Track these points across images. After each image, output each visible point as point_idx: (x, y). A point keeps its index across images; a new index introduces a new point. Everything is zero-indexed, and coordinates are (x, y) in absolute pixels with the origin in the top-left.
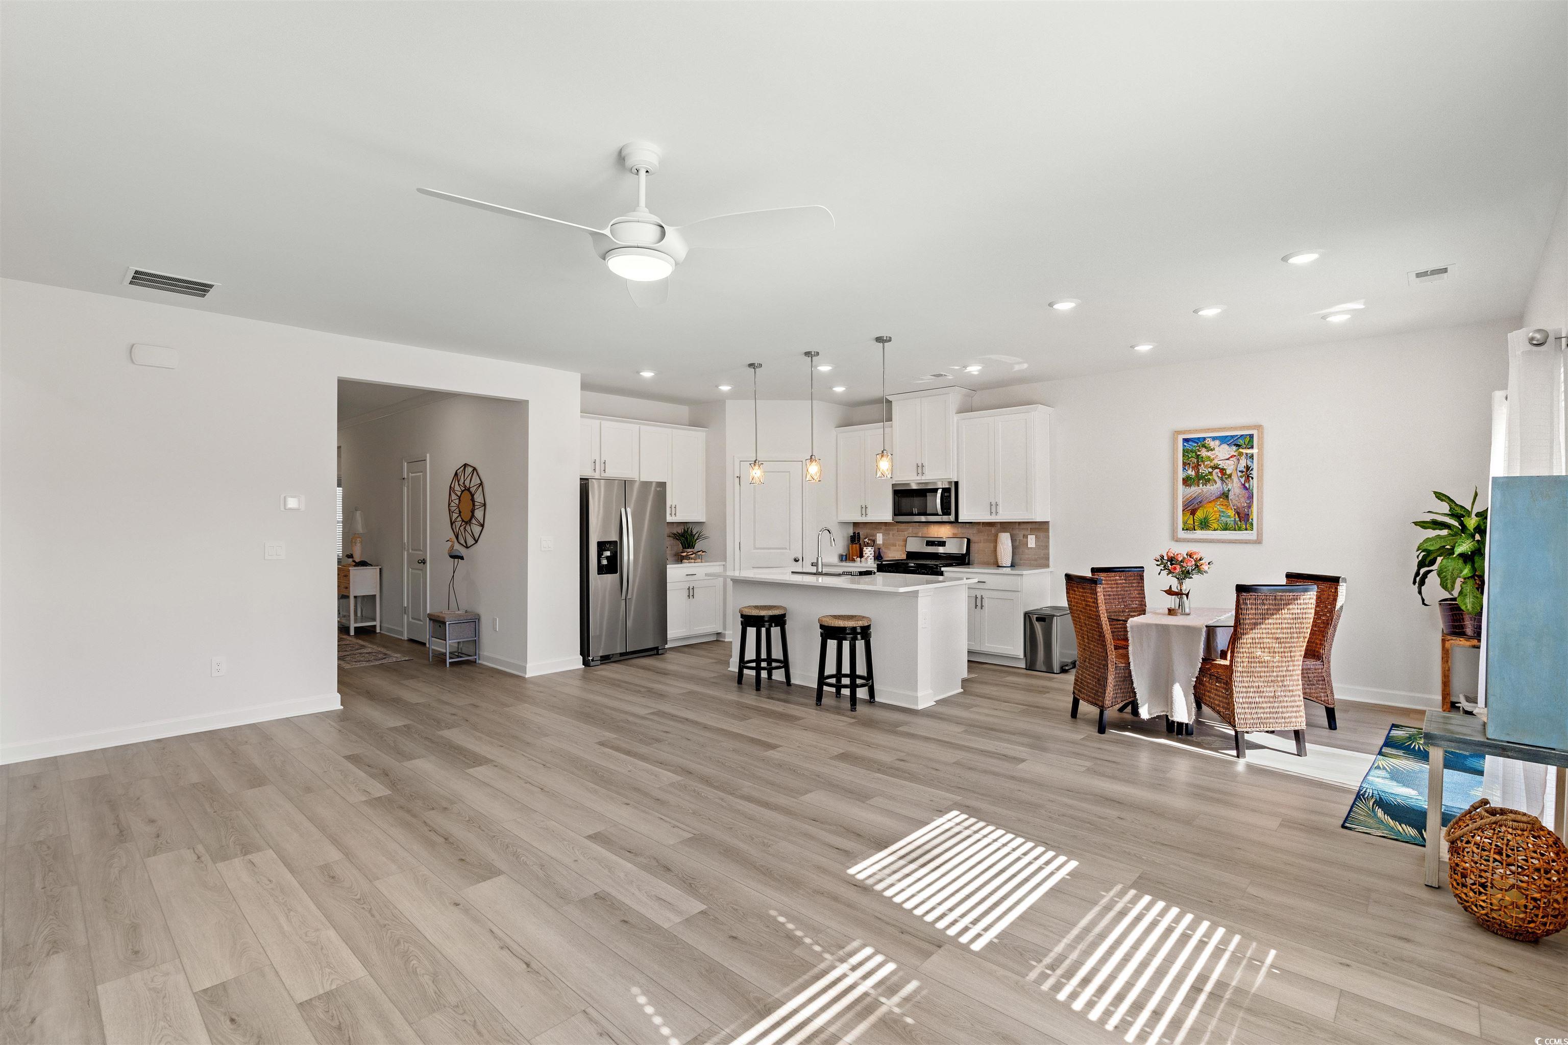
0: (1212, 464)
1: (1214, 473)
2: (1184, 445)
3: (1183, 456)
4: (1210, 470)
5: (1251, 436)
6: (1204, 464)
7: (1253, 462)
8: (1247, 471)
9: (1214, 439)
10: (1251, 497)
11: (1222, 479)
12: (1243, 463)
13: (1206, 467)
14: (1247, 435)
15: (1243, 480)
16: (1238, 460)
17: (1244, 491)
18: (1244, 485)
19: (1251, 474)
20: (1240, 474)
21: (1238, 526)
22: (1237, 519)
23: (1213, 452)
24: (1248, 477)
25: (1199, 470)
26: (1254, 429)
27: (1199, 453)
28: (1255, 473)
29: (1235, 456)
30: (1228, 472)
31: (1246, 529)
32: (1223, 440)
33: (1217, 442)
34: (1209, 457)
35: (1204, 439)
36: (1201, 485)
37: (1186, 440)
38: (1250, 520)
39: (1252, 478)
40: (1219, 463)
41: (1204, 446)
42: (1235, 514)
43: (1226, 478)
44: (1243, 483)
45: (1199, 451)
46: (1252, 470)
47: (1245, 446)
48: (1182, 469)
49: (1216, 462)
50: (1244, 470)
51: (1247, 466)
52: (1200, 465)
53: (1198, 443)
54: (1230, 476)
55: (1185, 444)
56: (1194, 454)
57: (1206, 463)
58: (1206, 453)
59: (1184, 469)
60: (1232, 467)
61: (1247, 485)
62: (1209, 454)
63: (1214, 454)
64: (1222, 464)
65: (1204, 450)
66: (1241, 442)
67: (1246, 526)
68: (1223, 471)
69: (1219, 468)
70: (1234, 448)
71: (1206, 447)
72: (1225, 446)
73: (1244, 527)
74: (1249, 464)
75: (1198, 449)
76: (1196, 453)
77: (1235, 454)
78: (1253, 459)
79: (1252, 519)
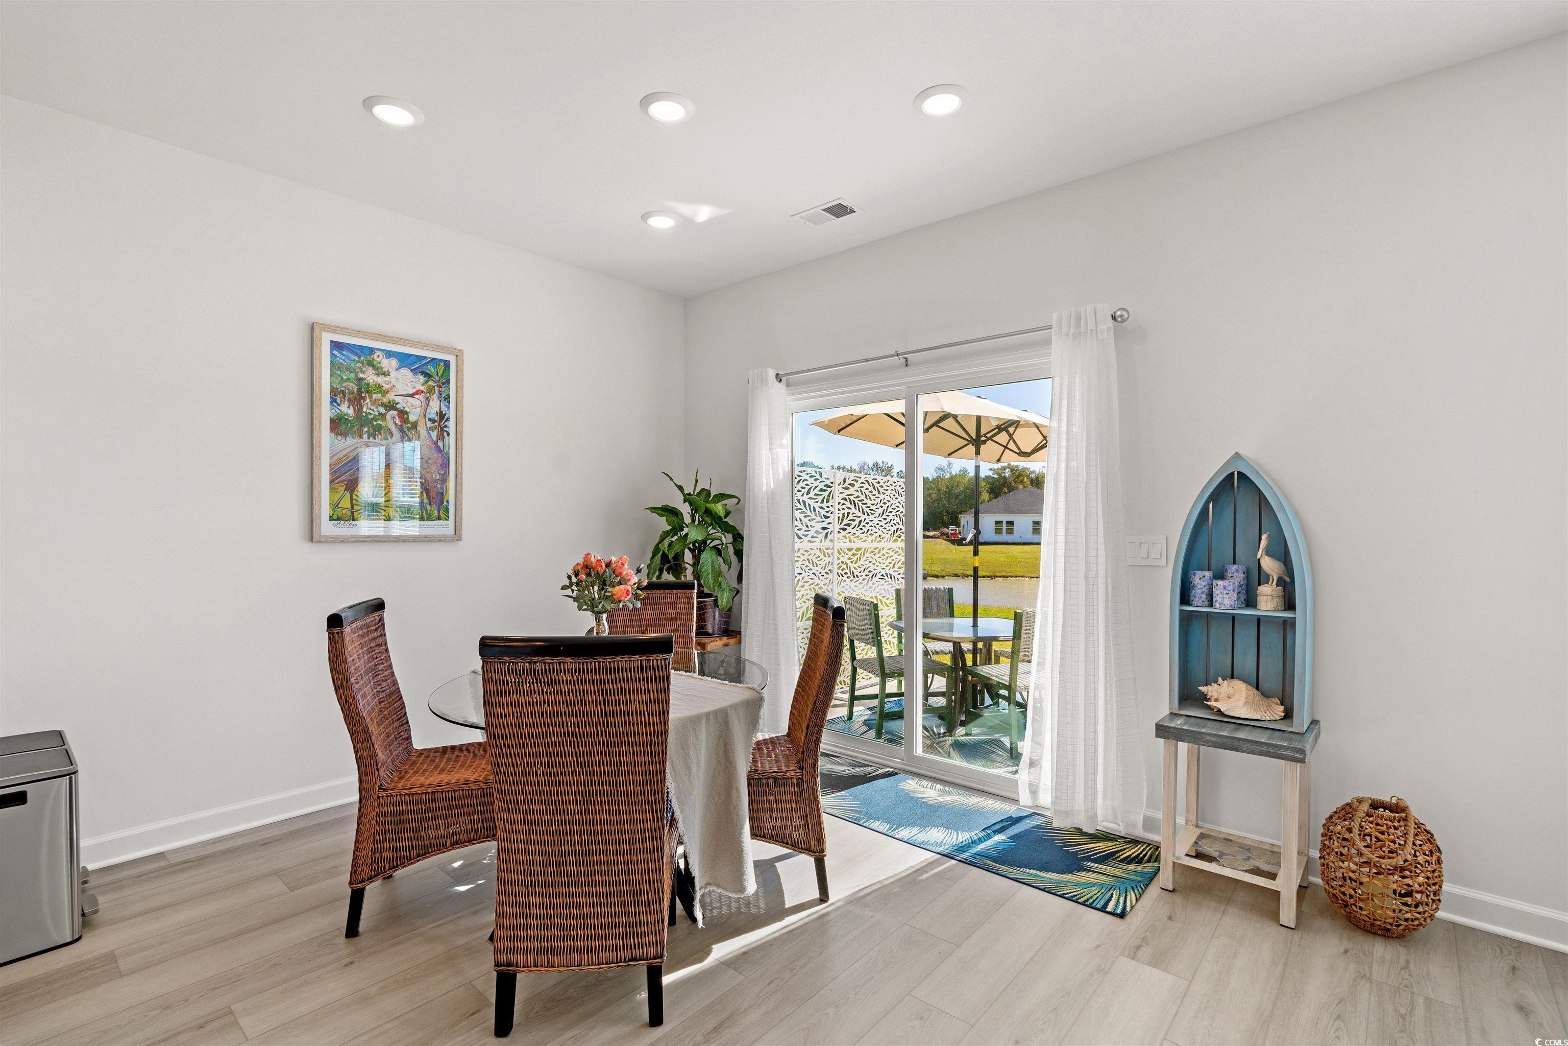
0: (385, 400)
1: (388, 417)
2: (332, 355)
3: (332, 375)
4: (382, 410)
5: (447, 364)
6: (371, 398)
7: (449, 408)
8: (440, 421)
9: (389, 354)
10: (445, 465)
11: (401, 430)
12: (435, 405)
13: (374, 402)
14: (441, 360)
15: (434, 435)
16: (428, 399)
17: (436, 454)
18: (436, 443)
19: (446, 426)
20: (429, 424)
21: (427, 512)
22: (426, 501)
23: (387, 379)
24: (443, 432)
25: (361, 407)
26: (451, 353)
27: (361, 375)
28: (451, 424)
29: (423, 392)
30: (412, 418)
31: (439, 518)
32: (405, 360)
33: (394, 362)
34: (380, 387)
35: (372, 351)
36: (365, 436)
37: (336, 345)
38: (445, 503)
39: (448, 434)
40: (398, 399)
41: (371, 364)
42: (422, 493)
43: (409, 429)
44: (435, 439)
45: (363, 372)
46: (448, 420)
47: (437, 378)
48: (329, 400)
49: (391, 396)
50: (437, 418)
51: (441, 412)
52: (364, 399)
53: (359, 358)
54: (415, 425)
55: (335, 352)
56: (353, 375)
57: (374, 396)
58: (375, 378)
59: (333, 401)
60: (418, 410)
61: (440, 444)
62: (380, 380)
63: (389, 382)
64: (402, 403)
65: (371, 371)
66: (431, 370)
67: (439, 513)
68: (403, 414)
69: (397, 409)
70: (422, 378)
71: (374, 367)
72: (405, 371)
73: (436, 514)
74: (444, 408)
75: (359, 368)
76: (356, 374)
77: (422, 388)
78: (449, 402)
79: (448, 502)
